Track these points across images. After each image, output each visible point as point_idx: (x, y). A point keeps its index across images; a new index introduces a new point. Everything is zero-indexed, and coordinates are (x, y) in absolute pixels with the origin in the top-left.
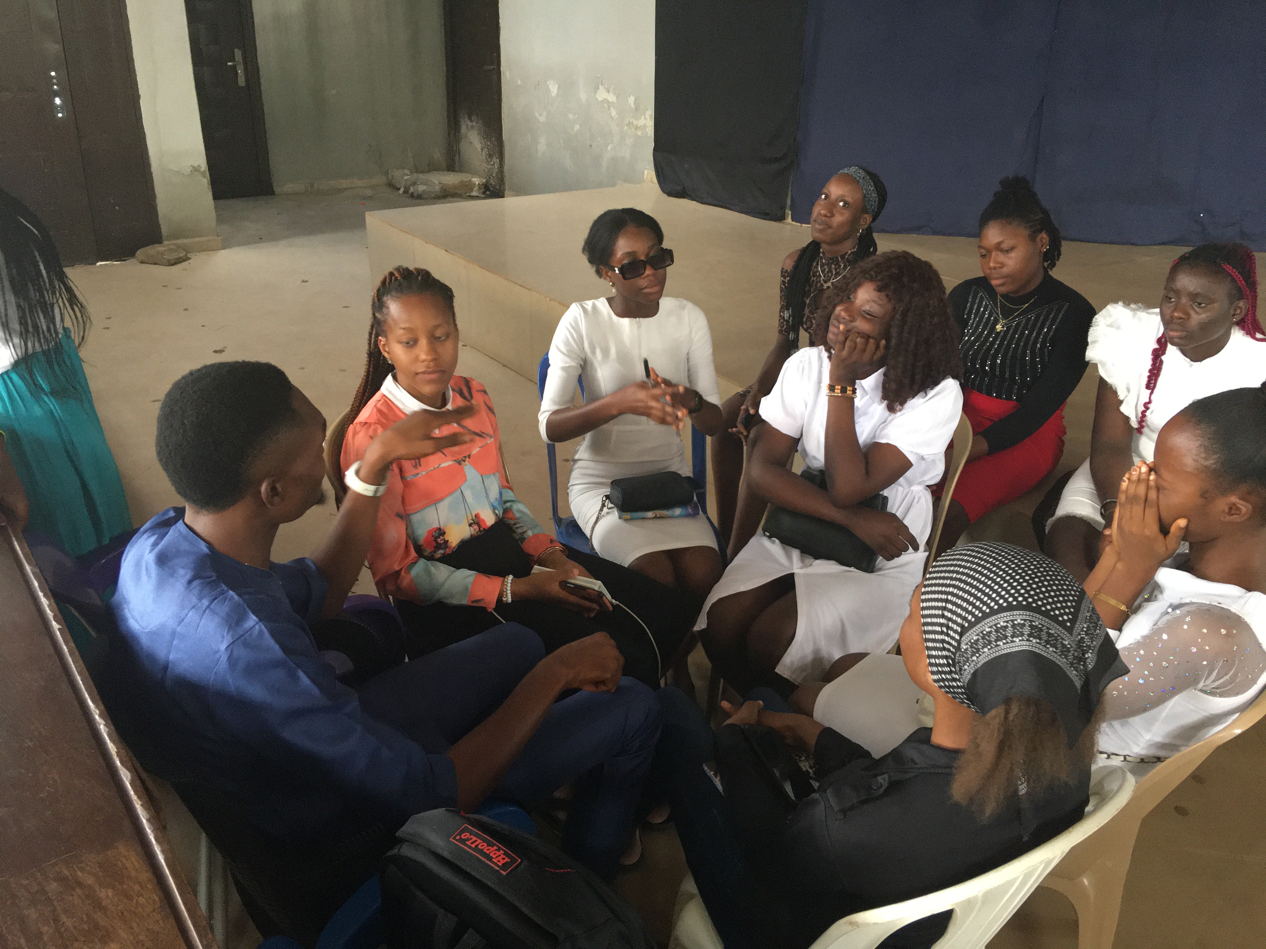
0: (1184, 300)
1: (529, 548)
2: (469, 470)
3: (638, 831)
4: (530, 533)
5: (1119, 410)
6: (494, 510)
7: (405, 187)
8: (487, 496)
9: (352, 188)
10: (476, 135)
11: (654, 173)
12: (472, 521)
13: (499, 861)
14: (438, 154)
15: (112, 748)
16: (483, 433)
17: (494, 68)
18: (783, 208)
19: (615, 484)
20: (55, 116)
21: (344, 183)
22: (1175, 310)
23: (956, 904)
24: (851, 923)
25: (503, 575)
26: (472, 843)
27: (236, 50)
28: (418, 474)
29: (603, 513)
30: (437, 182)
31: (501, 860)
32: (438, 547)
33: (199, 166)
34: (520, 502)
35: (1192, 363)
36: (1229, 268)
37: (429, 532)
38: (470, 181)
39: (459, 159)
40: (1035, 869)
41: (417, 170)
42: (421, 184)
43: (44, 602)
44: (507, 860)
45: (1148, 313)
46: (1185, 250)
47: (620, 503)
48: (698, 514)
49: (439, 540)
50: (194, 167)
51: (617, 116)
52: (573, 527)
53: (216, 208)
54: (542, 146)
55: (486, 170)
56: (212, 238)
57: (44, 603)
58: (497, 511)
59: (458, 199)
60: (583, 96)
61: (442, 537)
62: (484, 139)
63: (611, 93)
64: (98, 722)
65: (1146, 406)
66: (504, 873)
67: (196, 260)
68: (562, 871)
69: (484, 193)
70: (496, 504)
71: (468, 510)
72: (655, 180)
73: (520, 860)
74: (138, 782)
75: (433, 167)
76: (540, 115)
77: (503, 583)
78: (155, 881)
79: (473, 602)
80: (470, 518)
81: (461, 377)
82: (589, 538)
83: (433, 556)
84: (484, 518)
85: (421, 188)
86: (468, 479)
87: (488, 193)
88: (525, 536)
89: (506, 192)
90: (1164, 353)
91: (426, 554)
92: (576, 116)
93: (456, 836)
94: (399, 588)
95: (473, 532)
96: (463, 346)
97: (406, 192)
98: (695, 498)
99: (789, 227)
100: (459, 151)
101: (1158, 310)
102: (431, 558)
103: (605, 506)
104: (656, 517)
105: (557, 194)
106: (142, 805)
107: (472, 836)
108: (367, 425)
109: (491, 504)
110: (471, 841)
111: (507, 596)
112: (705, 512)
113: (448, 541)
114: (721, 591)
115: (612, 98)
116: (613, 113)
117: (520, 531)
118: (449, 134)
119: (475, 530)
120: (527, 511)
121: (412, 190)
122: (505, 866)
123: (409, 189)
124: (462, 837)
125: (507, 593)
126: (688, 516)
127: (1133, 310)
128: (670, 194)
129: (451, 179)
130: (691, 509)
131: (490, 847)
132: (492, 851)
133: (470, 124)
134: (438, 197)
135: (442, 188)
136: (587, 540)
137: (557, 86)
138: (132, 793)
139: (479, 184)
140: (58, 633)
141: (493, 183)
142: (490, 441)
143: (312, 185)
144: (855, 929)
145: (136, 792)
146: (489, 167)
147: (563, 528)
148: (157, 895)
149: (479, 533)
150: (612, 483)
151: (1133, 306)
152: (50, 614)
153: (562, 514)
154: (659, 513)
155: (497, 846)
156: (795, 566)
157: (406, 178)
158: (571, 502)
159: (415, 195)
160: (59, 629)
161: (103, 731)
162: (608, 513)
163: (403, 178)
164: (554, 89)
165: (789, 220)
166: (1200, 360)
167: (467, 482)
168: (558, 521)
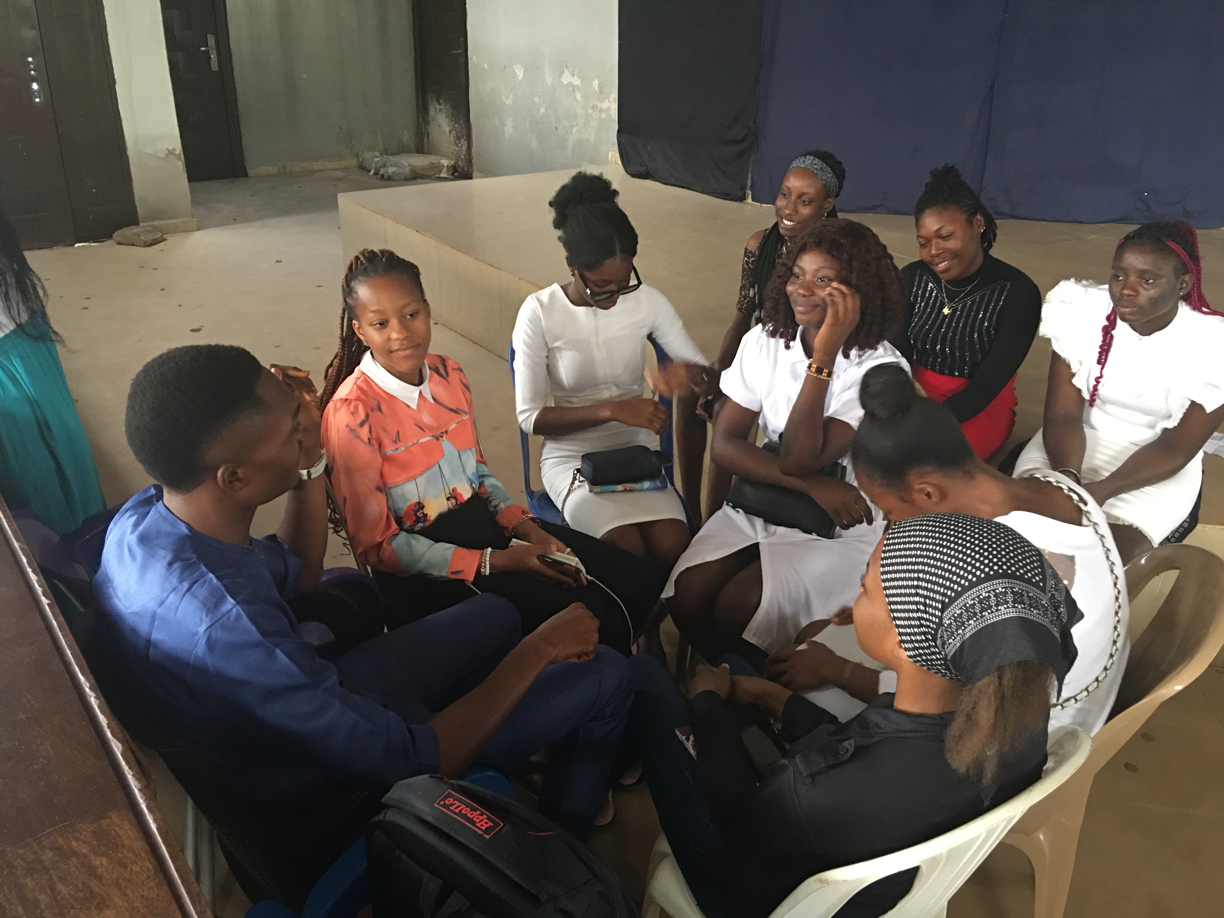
0: (1133, 278)
1: (504, 520)
2: (447, 445)
3: (611, 792)
4: (502, 506)
5: (1071, 382)
6: (471, 484)
7: (375, 169)
8: (464, 471)
9: (324, 170)
10: (444, 118)
11: (618, 155)
12: (450, 496)
13: (482, 825)
14: (407, 137)
15: (103, 720)
16: (458, 409)
17: (461, 52)
18: (743, 189)
19: (585, 457)
20: (32, 101)
21: (316, 165)
22: (1123, 288)
23: (922, 861)
24: (821, 881)
25: (483, 547)
26: (456, 808)
27: (209, 36)
28: (397, 449)
29: (574, 486)
30: (406, 164)
31: (484, 824)
32: (418, 520)
33: (173, 148)
34: (494, 476)
35: (1141, 337)
36: (1172, 245)
37: (409, 506)
38: (439, 163)
39: (428, 142)
40: (998, 826)
41: (386, 152)
42: (391, 166)
43: (33, 577)
44: (490, 824)
45: (1099, 289)
46: (1132, 228)
47: (590, 477)
48: (667, 487)
49: (418, 514)
50: (169, 150)
51: (581, 99)
52: (545, 499)
53: (192, 191)
54: (509, 130)
55: (455, 153)
56: (188, 219)
57: (33, 579)
58: (474, 485)
59: (426, 181)
60: (549, 80)
61: (421, 511)
62: (452, 121)
63: (576, 77)
64: (89, 695)
65: (1098, 380)
66: (488, 837)
67: (172, 240)
68: (543, 834)
69: (452, 174)
70: (473, 478)
71: (445, 484)
72: (619, 161)
73: (502, 824)
74: (129, 754)
75: (402, 150)
76: (507, 98)
77: (482, 555)
78: (148, 849)
79: (452, 573)
80: (448, 492)
81: (437, 355)
82: (561, 510)
83: (413, 528)
84: (461, 492)
85: (391, 170)
86: (445, 453)
87: (456, 174)
88: (498, 509)
89: (474, 174)
90: (1113, 329)
91: (406, 527)
92: (542, 99)
93: (440, 801)
94: (381, 561)
95: (451, 506)
96: (434, 324)
97: (376, 173)
98: (663, 472)
99: (749, 207)
100: (428, 133)
101: (1107, 286)
102: (410, 531)
103: (576, 479)
104: (625, 490)
105: (525, 175)
106: (133, 775)
107: (456, 802)
108: (347, 402)
109: (469, 479)
110: (455, 806)
111: (485, 567)
112: (673, 484)
113: (427, 514)
114: (686, 561)
115: (576, 81)
116: (578, 96)
117: (493, 503)
118: (418, 118)
119: (452, 504)
120: (500, 485)
121: (382, 172)
122: (487, 831)
123: (380, 171)
124: (446, 802)
125: (485, 564)
126: (657, 489)
127: (1085, 286)
128: (633, 175)
129: (420, 161)
130: (660, 482)
131: (474, 812)
132: (475, 816)
133: (438, 107)
134: (408, 179)
135: (412, 170)
136: (560, 513)
137: (523, 70)
138: (123, 763)
139: (447, 166)
140: (47, 608)
141: (461, 165)
142: (466, 417)
143: (284, 168)
144: (825, 886)
145: (127, 763)
146: (457, 149)
147: (535, 501)
148: (150, 862)
149: (456, 507)
150: (583, 456)
151: (1084, 282)
152: (39, 590)
153: (534, 487)
154: (629, 486)
155: (480, 811)
156: (760, 537)
157: (376, 160)
158: (544, 475)
159: (385, 176)
160: (48, 604)
161: (93, 703)
162: (579, 486)
163: (373, 160)
164: (520, 73)
165: (750, 200)
166: (1149, 334)
167: (445, 457)
168: (531, 494)
